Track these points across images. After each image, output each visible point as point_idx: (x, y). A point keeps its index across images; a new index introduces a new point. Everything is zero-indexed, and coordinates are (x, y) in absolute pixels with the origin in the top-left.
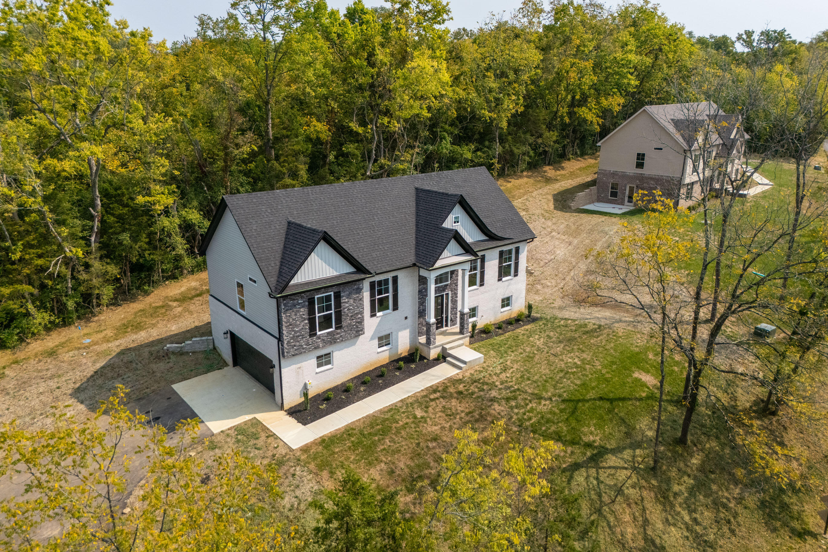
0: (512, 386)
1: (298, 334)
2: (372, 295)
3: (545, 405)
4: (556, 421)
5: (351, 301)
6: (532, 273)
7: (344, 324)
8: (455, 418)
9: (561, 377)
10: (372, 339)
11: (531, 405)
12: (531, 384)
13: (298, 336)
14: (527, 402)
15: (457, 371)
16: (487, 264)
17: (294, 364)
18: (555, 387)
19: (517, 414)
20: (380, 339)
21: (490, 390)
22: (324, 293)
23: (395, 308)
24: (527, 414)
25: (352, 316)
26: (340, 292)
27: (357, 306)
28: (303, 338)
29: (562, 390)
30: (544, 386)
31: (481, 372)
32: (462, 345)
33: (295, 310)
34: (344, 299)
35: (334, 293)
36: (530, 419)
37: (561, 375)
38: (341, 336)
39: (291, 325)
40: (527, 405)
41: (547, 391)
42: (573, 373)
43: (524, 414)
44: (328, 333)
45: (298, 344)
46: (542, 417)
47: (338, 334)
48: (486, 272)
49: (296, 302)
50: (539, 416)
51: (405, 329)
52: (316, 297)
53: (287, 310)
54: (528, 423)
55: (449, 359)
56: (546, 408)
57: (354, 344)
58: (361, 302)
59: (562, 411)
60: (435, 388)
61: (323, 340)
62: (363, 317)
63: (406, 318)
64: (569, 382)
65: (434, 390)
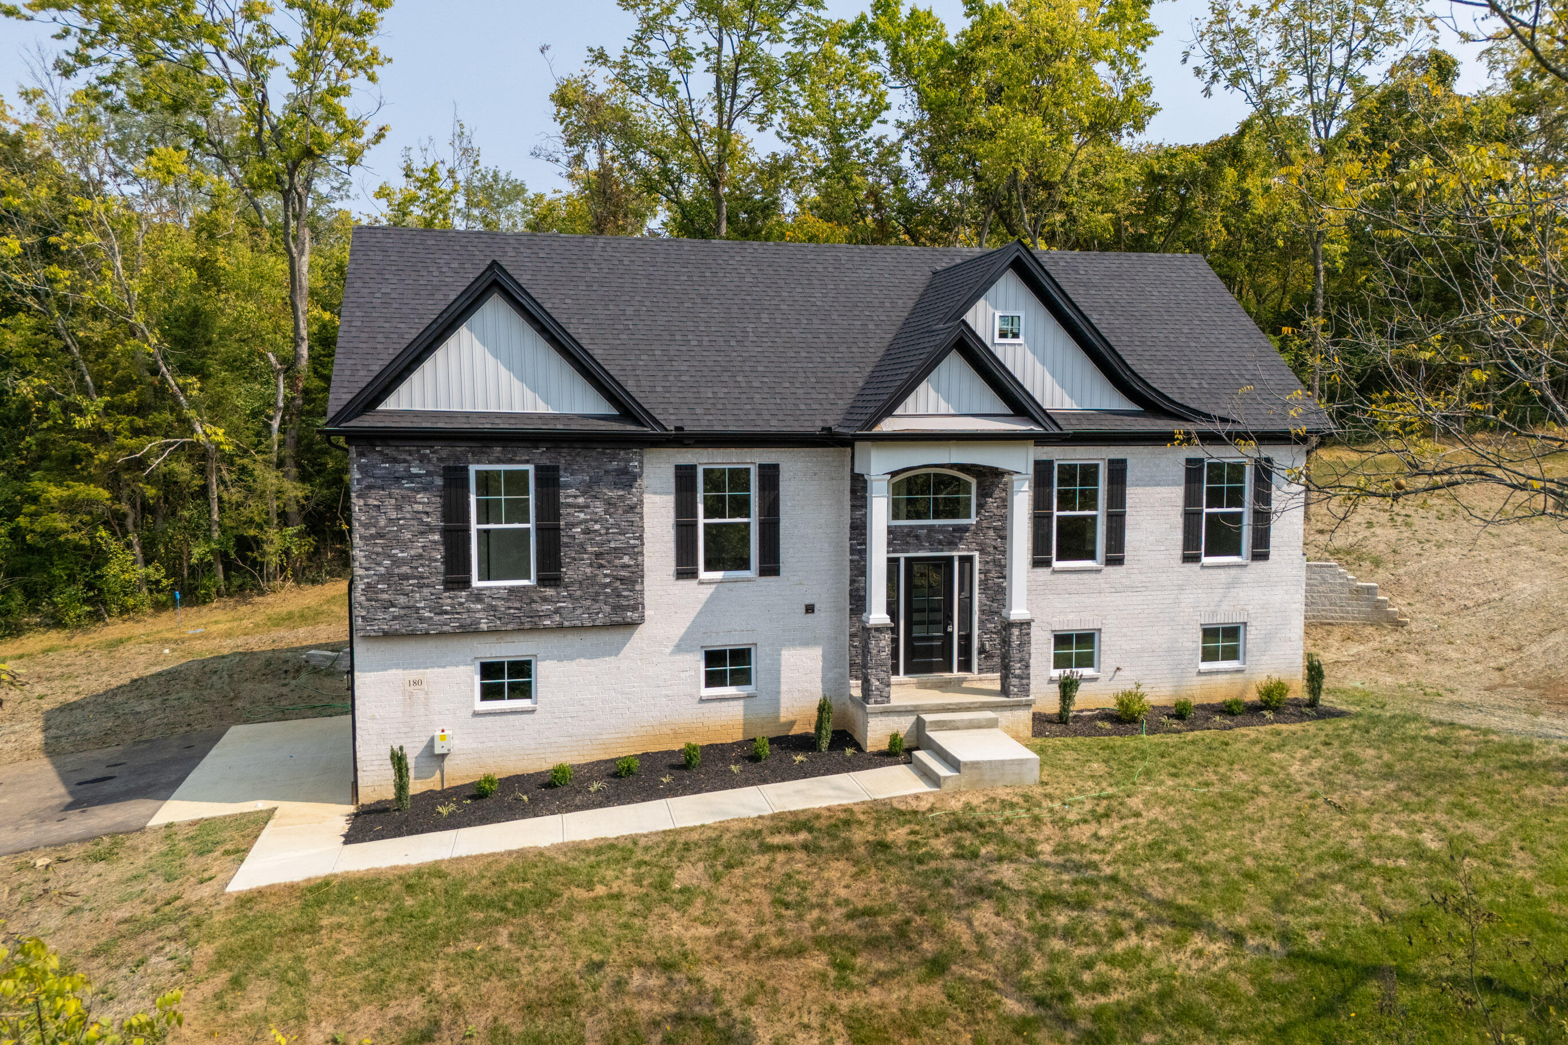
0: (1093, 865)
1: (405, 569)
2: (684, 509)
3: (1199, 953)
4: (1224, 1025)
5: (599, 508)
6: (1403, 625)
7: (568, 573)
8: (800, 917)
9: (1323, 876)
10: (681, 648)
11: (1133, 940)
12: (1180, 873)
13: (406, 577)
14: (1125, 924)
15: (921, 787)
16: (1133, 494)
17: (397, 666)
18: (1279, 904)
19: (1054, 957)
20: (713, 657)
21: (1000, 859)
22: (499, 461)
23: (770, 566)
24: (1101, 967)
25: (598, 555)
26: (556, 469)
27: (617, 525)
28: (421, 586)
29: (1308, 920)
30: (1232, 887)
31: (1006, 805)
32: (992, 724)
33: (396, 491)
34: (569, 496)
35: (538, 468)
36: (1103, 987)
37: (1332, 867)
38: (557, 611)
39: (381, 536)
40: (1120, 934)
41: (1231, 909)
42: (1388, 875)
43: (1088, 965)
44: (511, 590)
45: (402, 600)
46: (1163, 997)
47: (545, 600)
48: (1129, 520)
49: (401, 468)
50: (1154, 987)
51: (806, 643)
52: (473, 469)
53: (370, 487)
54: (1080, 1001)
55: (921, 755)
56: (1196, 964)
57: (616, 651)
58: (630, 516)
59: (1266, 992)
60: (802, 818)
61: (494, 608)
62: (640, 566)
63: (810, 609)
64: (1355, 897)
65: (798, 822)
